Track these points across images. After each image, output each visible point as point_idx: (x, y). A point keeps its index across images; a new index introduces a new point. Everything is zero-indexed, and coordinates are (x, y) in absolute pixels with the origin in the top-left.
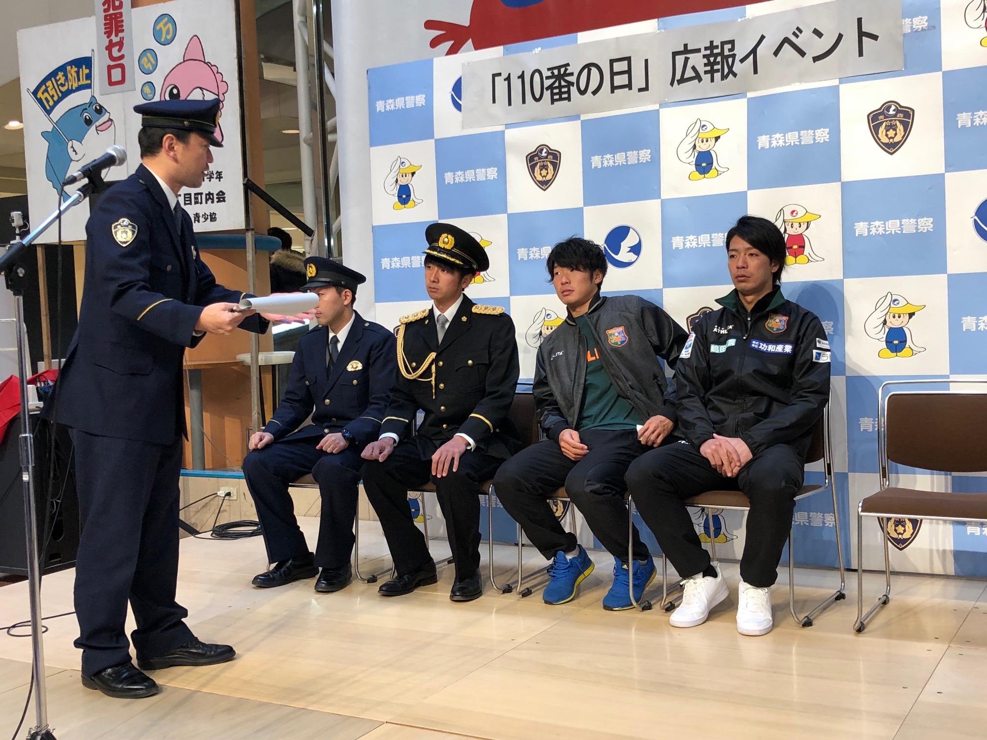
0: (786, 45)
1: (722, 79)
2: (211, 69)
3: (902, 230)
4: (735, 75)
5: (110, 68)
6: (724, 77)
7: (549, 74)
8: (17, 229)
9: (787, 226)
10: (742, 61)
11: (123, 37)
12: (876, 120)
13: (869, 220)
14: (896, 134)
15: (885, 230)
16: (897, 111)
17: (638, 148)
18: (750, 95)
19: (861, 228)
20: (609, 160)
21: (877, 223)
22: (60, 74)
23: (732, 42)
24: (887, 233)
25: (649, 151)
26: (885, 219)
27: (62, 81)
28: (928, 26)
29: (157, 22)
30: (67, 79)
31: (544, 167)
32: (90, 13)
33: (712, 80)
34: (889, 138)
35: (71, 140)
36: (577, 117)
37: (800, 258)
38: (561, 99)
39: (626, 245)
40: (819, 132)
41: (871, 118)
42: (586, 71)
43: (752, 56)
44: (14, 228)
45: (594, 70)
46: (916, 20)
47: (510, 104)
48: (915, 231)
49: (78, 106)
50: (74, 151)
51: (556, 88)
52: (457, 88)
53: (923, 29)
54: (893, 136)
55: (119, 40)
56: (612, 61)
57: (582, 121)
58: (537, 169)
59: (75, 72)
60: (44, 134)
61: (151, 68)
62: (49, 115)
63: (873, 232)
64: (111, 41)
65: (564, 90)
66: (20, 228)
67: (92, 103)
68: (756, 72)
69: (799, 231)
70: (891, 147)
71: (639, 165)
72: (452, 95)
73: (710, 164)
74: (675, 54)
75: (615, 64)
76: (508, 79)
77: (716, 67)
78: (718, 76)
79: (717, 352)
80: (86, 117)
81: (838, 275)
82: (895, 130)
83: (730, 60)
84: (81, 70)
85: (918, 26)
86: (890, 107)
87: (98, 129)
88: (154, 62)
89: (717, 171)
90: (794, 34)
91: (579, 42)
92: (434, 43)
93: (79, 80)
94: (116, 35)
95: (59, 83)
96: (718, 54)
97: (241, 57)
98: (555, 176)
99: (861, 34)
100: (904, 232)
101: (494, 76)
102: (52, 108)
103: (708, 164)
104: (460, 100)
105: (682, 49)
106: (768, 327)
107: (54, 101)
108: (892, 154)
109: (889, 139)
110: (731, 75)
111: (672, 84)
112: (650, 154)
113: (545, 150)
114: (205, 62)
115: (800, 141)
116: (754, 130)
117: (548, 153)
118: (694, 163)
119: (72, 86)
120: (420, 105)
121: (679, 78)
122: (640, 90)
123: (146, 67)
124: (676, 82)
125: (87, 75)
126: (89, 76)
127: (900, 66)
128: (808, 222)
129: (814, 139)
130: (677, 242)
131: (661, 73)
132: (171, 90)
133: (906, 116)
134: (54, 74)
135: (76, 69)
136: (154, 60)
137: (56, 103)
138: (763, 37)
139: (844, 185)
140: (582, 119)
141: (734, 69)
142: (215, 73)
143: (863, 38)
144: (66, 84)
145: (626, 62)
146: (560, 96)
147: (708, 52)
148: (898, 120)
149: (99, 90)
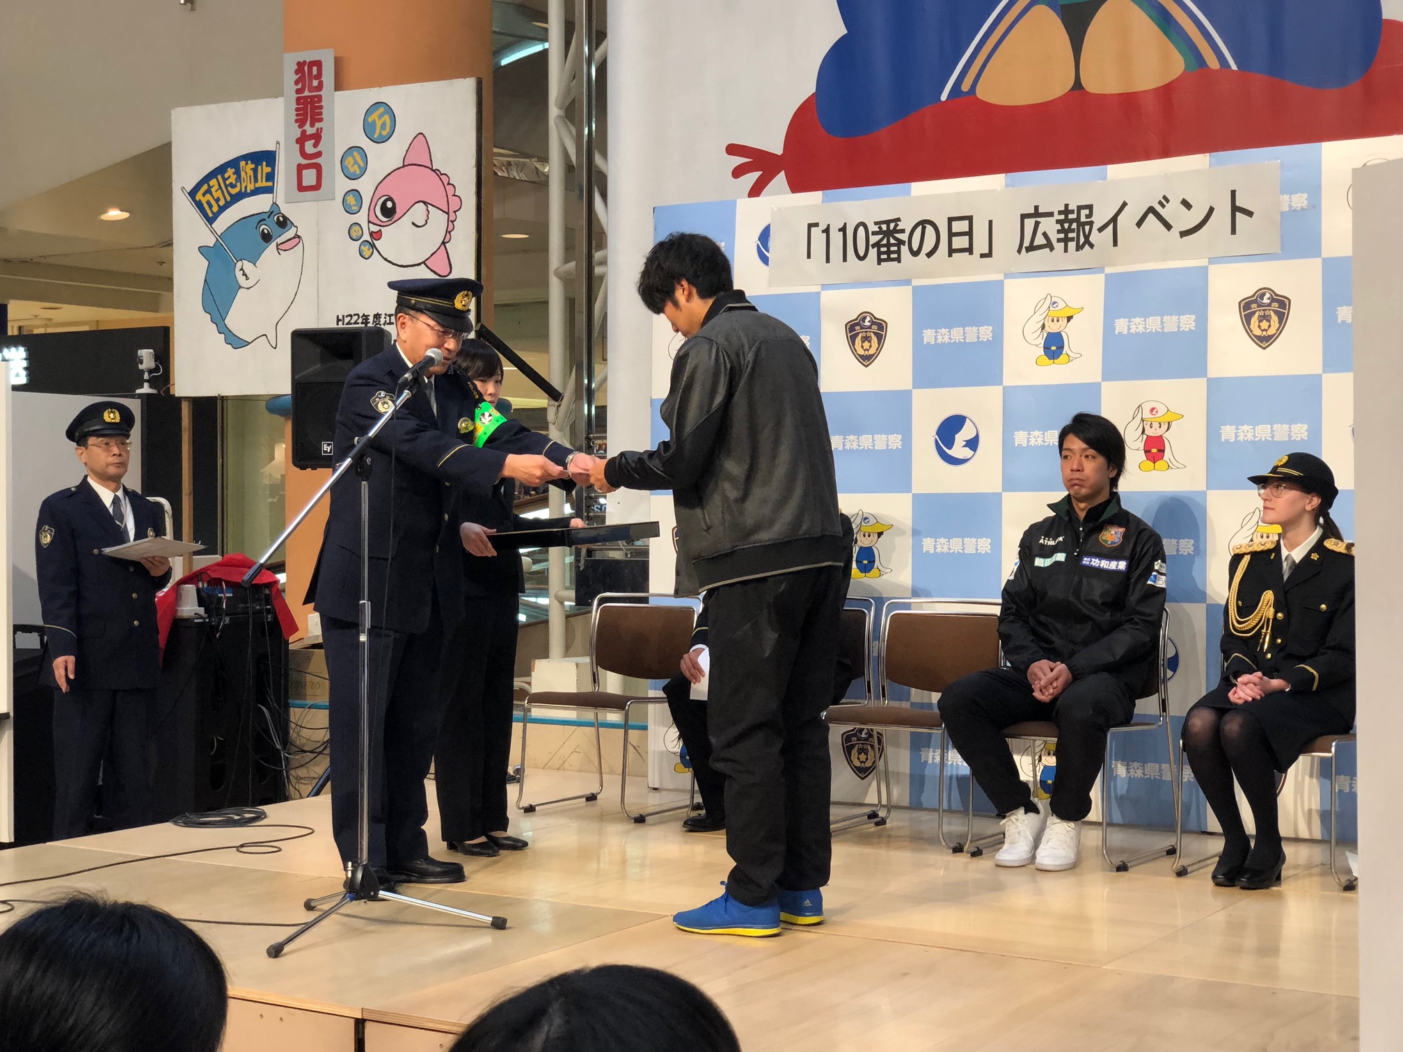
0: (1151, 216)
1: (1077, 250)
2: (441, 179)
3: (1273, 437)
4: (1092, 246)
5: (300, 168)
6: (1079, 248)
7: (876, 228)
8: (146, 373)
9: (1145, 426)
10: (1100, 230)
11: (321, 128)
12: (1248, 308)
13: (1237, 423)
14: (1270, 326)
15: (1254, 436)
16: (1272, 300)
17: (978, 324)
18: (1108, 270)
19: (1228, 432)
20: (944, 336)
21: (1246, 428)
22: (230, 171)
23: (1090, 207)
24: (1257, 439)
25: (991, 328)
26: (1255, 424)
27: (232, 180)
28: (1309, 205)
29: (369, 112)
30: (239, 178)
31: (866, 339)
32: (278, 93)
33: (1066, 250)
35: (241, 260)
36: (907, 282)
37: (1159, 463)
38: (889, 259)
39: (961, 437)
40: (1184, 319)
41: (1243, 307)
42: (919, 230)
43: (1112, 225)
44: (142, 372)
45: (929, 228)
46: (1295, 198)
47: (828, 260)
49: (254, 215)
50: (244, 274)
51: (884, 246)
52: (765, 236)
53: (1302, 209)
54: (1267, 328)
55: (315, 132)
56: (951, 220)
57: (913, 287)
58: (858, 340)
59: (251, 169)
60: (202, 250)
61: (358, 172)
62: (210, 224)
63: (1241, 437)
64: (304, 132)
65: (893, 249)
66: (150, 371)
67: (272, 212)
68: (1115, 244)
69: (1159, 432)
70: (1264, 341)
71: (979, 343)
72: (758, 245)
73: (1061, 347)
74: (1023, 217)
75: (954, 223)
76: (827, 231)
77: (1070, 235)
78: (1072, 245)
79: (1042, 566)
80: (263, 230)
81: (1200, 485)
82: (1269, 321)
83: (1087, 228)
84: (260, 167)
85: (1297, 205)
86: (1264, 294)
87: (279, 247)
88: (362, 165)
89: (1069, 356)
90: (1160, 203)
91: (913, 194)
92: (738, 172)
93: (256, 181)
94: (312, 125)
95: (228, 182)
96: (1073, 220)
97: (481, 165)
98: (879, 350)
99: (1235, 209)
100: (1276, 439)
101: (810, 226)
102: (216, 216)
103: (1058, 348)
104: (768, 252)
105: (1032, 211)
106: (1102, 539)
107: (219, 206)
108: (1264, 348)
109: (1263, 331)
110: (1087, 246)
111: (1019, 251)
112: (991, 332)
113: (868, 319)
114: (432, 169)
115: (1163, 328)
116: (1111, 312)
117: (873, 323)
118: (1042, 345)
119: (246, 187)
121: (1028, 245)
122: (982, 256)
123: (352, 170)
124: (1024, 250)
125: (267, 174)
126: (270, 177)
127: (1276, 249)
128: (1169, 423)
129: (1179, 327)
130: (1020, 438)
131: (1007, 237)
132: (384, 204)
133: (1282, 306)
134: (221, 170)
135: (253, 166)
136: (364, 163)
137: (222, 209)
138: (1125, 204)
139: (1209, 380)
140: (913, 284)
141: (1091, 239)
142: (446, 185)
143: (1237, 213)
144: (238, 184)
145: (967, 222)
146: (889, 256)
147: (1062, 217)
148: (1273, 310)
149: (283, 195)
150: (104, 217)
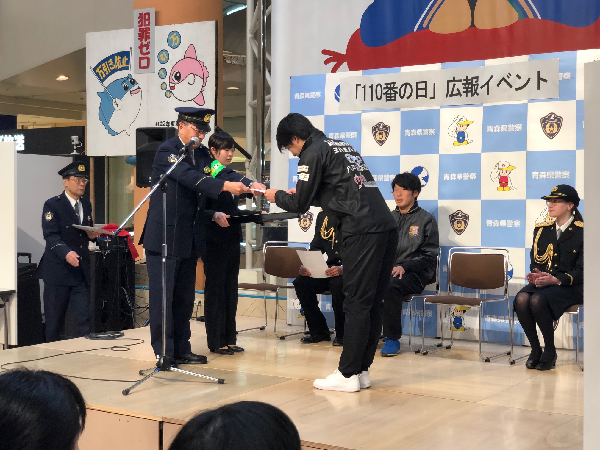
0: (503, 82)
1: (472, 96)
2: (200, 64)
3: (554, 177)
4: (478, 94)
5: (141, 59)
6: (472, 95)
7: (385, 86)
8: (75, 146)
9: (500, 172)
10: (482, 87)
11: (149, 42)
12: (545, 121)
13: (539, 171)
14: (554, 129)
15: (547, 176)
16: (555, 118)
17: (429, 128)
18: (485, 105)
19: (535, 175)
20: (414, 133)
21: (543, 173)
22: (111, 60)
23: (477, 78)
24: (547, 178)
25: (434, 129)
26: (547, 171)
27: (112, 64)
28: (571, 78)
29: (169, 35)
30: (114, 63)
31: (381, 134)
32: (131, 27)
33: (467, 96)
34: (551, 131)
35: (115, 98)
36: (398, 110)
37: (506, 188)
38: (391, 100)
39: (421, 176)
40: (517, 126)
41: (542, 121)
42: (404, 86)
43: (486, 85)
44: (73, 145)
45: (408, 87)
46: (565, 74)
47: (365, 100)
48: (561, 178)
50: (117, 104)
51: (389, 94)
52: (338, 89)
53: (568, 79)
54: (552, 130)
55: (147, 43)
56: (417, 83)
57: (401, 112)
58: (377, 134)
59: (120, 59)
60: (99, 94)
61: (165, 61)
62: (102, 83)
63: (541, 177)
64: (142, 44)
65: (392, 95)
66: (77, 145)
67: (129, 77)
68: (488, 94)
69: (506, 175)
70: (551, 136)
71: (429, 136)
72: (335, 93)
73: (464, 138)
74: (448, 82)
75: (419, 84)
76: (364, 87)
77: (469, 90)
78: (469, 94)
80: (125, 85)
81: (523, 197)
82: (553, 127)
83: (476, 87)
84: (123, 58)
85: (566, 77)
86: (551, 116)
87: (131, 93)
88: (167, 58)
89: (467, 142)
90: (507, 76)
91: (401, 72)
92: (327, 62)
93: (122, 64)
94: (146, 41)
95: (110, 65)
96: (469, 84)
97: (218, 58)
98: (386, 138)
99: (539, 79)
100: (556, 178)
101: (357, 85)
102: (105, 79)
103: (463, 138)
104: (339, 96)
105: (452, 79)
107: (106, 75)
108: (551, 139)
110: (476, 94)
111: (447, 96)
112: (434, 131)
113: (382, 125)
114: (196, 60)
115: (508, 130)
116: (486, 122)
117: (384, 127)
118: (456, 137)
119: (117, 67)
120: (318, 97)
121: (450, 94)
122: (431, 98)
123: (162, 60)
124: (449, 96)
125: (126, 61)
126: (128, 62)
127: (557, 96)
128: (510, 170)
129: (515, 129)
130: (446, 176)
131: (441, 91)
132: (176, 74)
133: (559, 121)
134: (106, 60)
135: (120, 58)
136: (167, 56)
137: (107, 76)
138: (492, 76)
139: (527, 152)
141: (478, 91)
142: (202, 66)
143: (540, 81)
144: (114, 66)
145: (424, 84)
146: (391, 98)
147: (465, 82)
148: (555, 122)
149: (133, 71)
150: (58, 79)
